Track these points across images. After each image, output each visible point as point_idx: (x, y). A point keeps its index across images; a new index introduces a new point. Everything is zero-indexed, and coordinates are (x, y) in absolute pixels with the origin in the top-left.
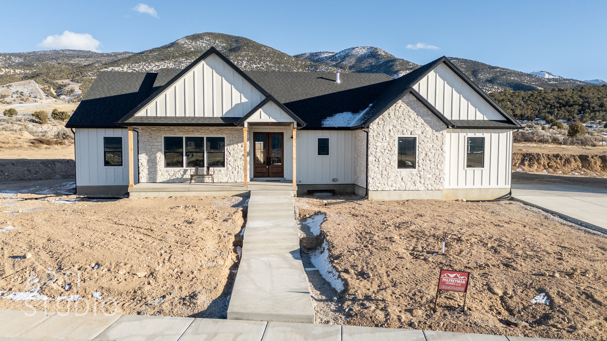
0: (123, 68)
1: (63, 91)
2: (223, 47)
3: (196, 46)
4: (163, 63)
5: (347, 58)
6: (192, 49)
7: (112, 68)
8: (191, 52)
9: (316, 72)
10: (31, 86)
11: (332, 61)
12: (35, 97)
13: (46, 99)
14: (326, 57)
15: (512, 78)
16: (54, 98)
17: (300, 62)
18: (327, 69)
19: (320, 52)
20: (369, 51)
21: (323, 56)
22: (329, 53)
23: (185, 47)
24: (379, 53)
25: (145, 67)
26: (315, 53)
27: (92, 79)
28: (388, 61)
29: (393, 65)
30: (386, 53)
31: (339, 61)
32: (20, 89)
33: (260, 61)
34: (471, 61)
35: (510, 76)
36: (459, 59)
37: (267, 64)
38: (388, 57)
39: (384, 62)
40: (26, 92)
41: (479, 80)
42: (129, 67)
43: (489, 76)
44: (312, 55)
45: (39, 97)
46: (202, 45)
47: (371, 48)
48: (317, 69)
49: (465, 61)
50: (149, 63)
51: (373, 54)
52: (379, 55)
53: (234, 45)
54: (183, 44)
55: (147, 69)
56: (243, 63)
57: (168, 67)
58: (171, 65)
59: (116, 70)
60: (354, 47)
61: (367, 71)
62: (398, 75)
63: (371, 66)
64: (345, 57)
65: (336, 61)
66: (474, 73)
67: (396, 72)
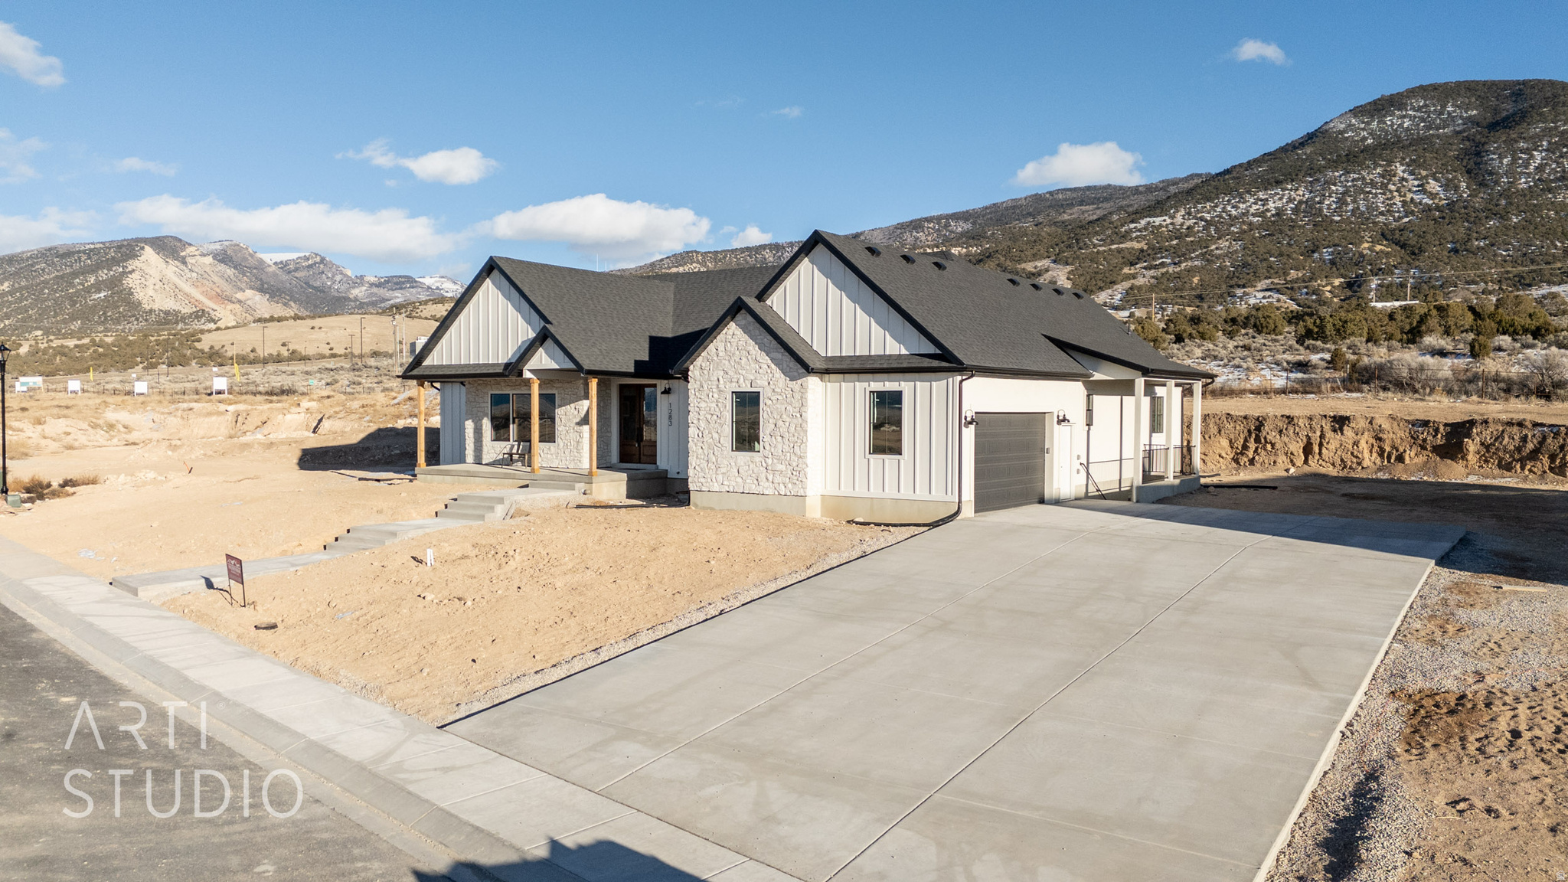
0: (1172, 217)
2: (1469, 119)
3: (1382, 130)
4: (1279, 191)
6: (1369, 141)
7: (1148, 219)
8: (1365, 150)
23: (1347, 138)
25: (1229, 208)
27: (1098, 252)
42: (1189, 214)
46: (1401, 125)
50: (1241, 196)
53: (1508, 108)
54: (1342, 132)
55: (1234, 212)
56: (1532, 157)
57: (1290, 200)
58: (1302, 193)
59: (1157, 223)
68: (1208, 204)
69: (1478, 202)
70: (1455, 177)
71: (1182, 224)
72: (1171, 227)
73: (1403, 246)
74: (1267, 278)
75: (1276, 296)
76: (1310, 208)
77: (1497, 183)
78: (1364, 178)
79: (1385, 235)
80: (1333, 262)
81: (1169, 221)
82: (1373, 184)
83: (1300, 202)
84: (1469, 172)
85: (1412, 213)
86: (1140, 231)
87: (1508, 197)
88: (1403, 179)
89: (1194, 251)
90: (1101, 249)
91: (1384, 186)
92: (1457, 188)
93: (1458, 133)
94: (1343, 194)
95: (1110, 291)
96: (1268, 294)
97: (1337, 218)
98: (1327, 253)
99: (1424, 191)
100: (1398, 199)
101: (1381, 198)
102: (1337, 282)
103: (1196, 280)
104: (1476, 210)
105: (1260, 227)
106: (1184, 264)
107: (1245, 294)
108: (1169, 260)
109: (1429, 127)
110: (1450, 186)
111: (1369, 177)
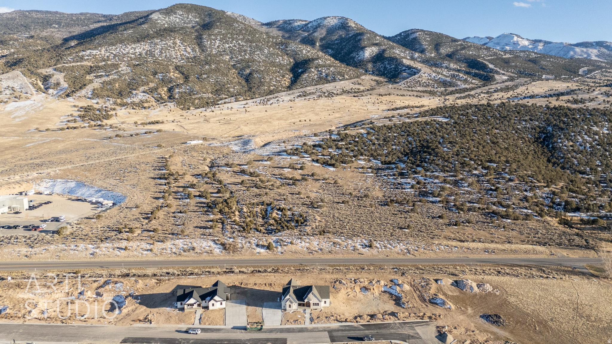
0: (100, 51)
1: (49, 84)
2: (196, 22)
3: (170, 21)
4: (139, 45)
5: (319, 29)
6: (166, 25)
7: (90, 51)
8: (165, 29)
9: (286, 50)
10: (20, 80)
11: (303, 31)
12: (27, 93)
13: (37, 94)
14: (298, 26)
15: (471, 53)
16: (44, 93)
17: (271, 39)
18: (297, 48)
19: (294, 20)
20: (341, 21)
21: (296, 24)
22: (302, 21)
23: (158, 23)
24: (349, 24)
25: (122, 50)
26: (289, 21)
27: (73, 66)
28: (357, 34)
29: (360, 40)
30: (356, 24)
31: (311, 31)
32: (10, 83)
33: (233, 40)
34: (436, 33)
35: (469, 50)
36: (424, 31)
37: (239, 44)
38: (358, 29)
39: (353, 35)
40: (16, 86)
41: (440, 54)
42: (107, 50)
43: (449, 50)
44: (285, 22)
45: (29, 92)
46: (176, 20)
47: (342, 18)
48: (287, 47)
49: (430, 33)
50: (125, 45)
51: (344, 25)
52: (349, 27)
53: (207, 20)
54: (157, 20)
55: (124, 52)
56: (216, 42)
57: (144, 49)
58: (147, 47)
59: (94, 53)
60: (326, 16)
61: (337, 44)
62: (364, 52)
63: (341, 39)
64: (316, 28)
65: (308, 32)
66: (437, 47)
67: (363, 48)
68: (114, 47)
69: (202, 57)
70: (195, 47)
71: (105, 55)
72: (100, 56)
73: (183, 74)
74: (142, 86)
75: (148, 95)
76: (150, 53)
77: (207, 51)
78: (167, 44)
79: (177, 68)
80: (162, 80)
81: (99, 53)
82: (170, 46)
83: (147, 51)
84: (199, 45)
85: (184, 59)
86: (87, 56)
87: (210, 56)
88: (180, 46)
89: (113, 70)
90: (74, 64)
91: (174, 48)
92: (196, 51)
93: (193, 27)
94: (161, 49)
95: (85, 90)
96: (145, 94)
97: (160, 59)
98: (160, 76)
99: (186, 51)
100: (179, 53)
101: (173, 52)
102: (165, 89)
103: (117, 85)
104: (202, 60)
105: (134, 59)
106: (111, 77)
107: (136, 94)
108: (104, 74)
109: (184, 23)
110: (193, 50)
111: (169, 44)
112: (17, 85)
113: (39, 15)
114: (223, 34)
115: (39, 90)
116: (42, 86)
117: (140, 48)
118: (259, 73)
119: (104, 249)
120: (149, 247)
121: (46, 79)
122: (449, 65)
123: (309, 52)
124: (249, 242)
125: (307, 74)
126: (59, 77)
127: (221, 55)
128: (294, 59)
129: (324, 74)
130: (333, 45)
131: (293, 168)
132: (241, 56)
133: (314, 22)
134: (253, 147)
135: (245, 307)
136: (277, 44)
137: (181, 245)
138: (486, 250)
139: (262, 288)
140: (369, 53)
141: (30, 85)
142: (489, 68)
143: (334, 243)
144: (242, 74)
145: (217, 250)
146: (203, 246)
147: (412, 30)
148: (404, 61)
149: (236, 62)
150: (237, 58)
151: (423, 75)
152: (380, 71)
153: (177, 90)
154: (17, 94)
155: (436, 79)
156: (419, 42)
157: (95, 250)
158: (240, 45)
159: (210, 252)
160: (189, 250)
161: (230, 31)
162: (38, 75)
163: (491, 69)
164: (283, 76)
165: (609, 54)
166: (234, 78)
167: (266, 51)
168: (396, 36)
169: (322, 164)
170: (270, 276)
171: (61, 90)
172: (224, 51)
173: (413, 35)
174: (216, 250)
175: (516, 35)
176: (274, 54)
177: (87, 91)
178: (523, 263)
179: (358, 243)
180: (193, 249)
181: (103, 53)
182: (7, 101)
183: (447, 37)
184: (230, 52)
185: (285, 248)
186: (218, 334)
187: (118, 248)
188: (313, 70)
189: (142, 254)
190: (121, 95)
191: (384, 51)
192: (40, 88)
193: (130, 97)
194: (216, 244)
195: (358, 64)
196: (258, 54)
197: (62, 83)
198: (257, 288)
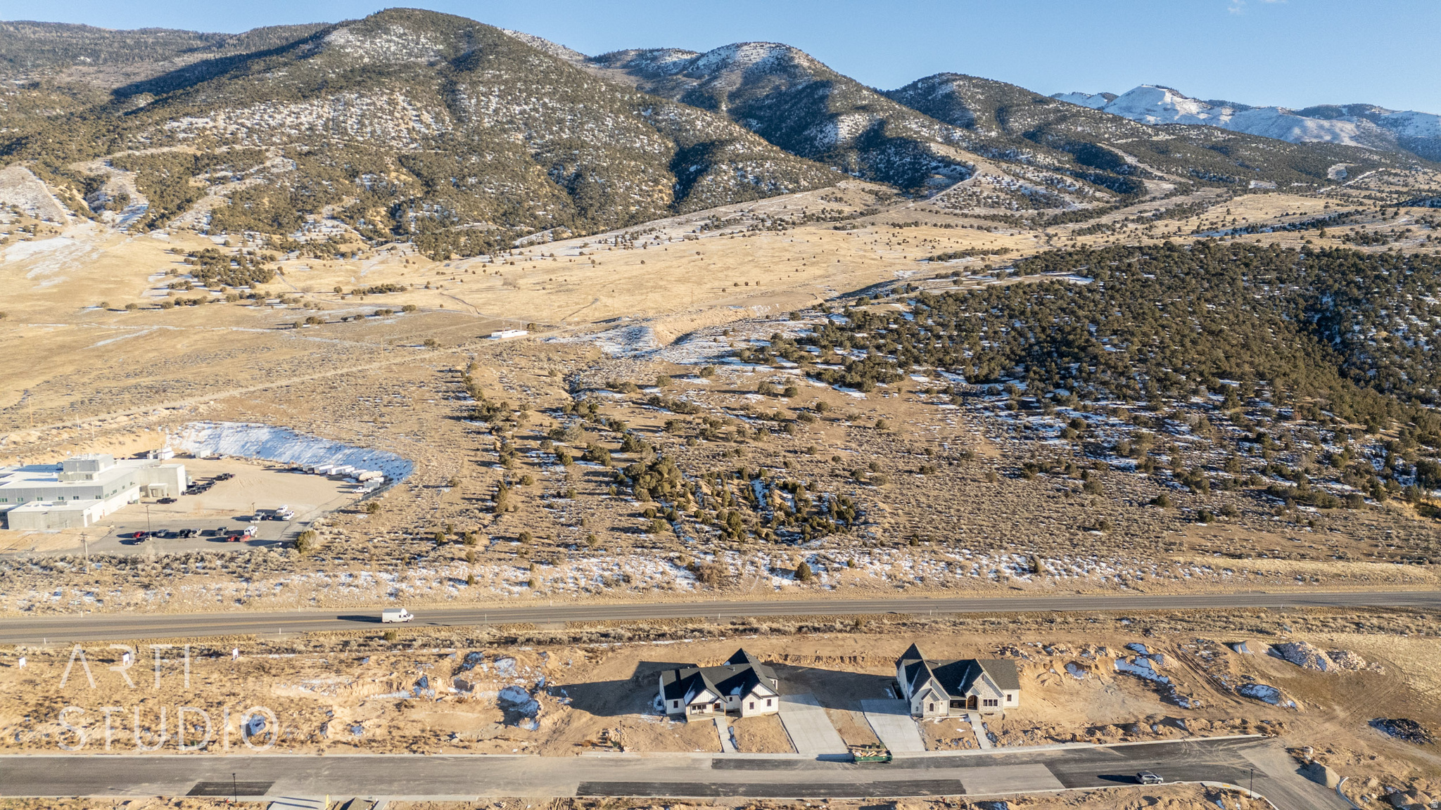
0: (215, 121)
1: (102, 199)
2: (438, 52)
3: (374, 50)
4: (307, 106)
5: (723, 71)
6: (366, 60)
7: (190, 119)
8: (364, 69)
9: (656, 121)
10: (30, 188)
11: (688, 76)
12: (50, 220)
13: (75, 222)
14: (674, 63)
15: (1079, 129)
16: (92, 219)
17: (619, 95)
18: (682, 115)
19: (662, 50)
20: (775, 53)
21: (669, 60)
22: (683, 52)
23: (348, 54)
24: (796, 61)
25: (266, 117)
26: (651, 51)
27: (152, 156)
28: (816, 83)
29: (824, 97)
30: (812, 61)
31: (707, 77)
32: (8, 197)
33: (530, 96)
35: (1075, 124)
36: (971, 79)
37: (545, 105)
38: (817, 73)
39: (807, 87)
40: (23, 203)
41: (1011, 132)
42: (230, 118)
43: (1030, 122)
44: (642, 55)
45: (56, 218)
46: (388, 48)
47: (779, 46)
48: (657, 114)
49: (984, 84)
50: (274, 105)
51: (782, 63)
52: (796, 67)
53: (464, 48)
54: (343, 47)
55: (272, 123)
56: (490, 100)
57: (319, 117)
58: (327, 111)
59: (200, 125)
60: (739, 41)
61: (770, 107)
62: (836, 126)
63: (779, 95)
64: (718, 68)
65: (699, 77)
66: (1001, 115)
67: (833, 117)
68: (246, 111)
69: (459, 135)
70: (440, 112)
71: (225, 129)
72: (215, 131)
73: (418, 175)
74: (327, 203)
75: (344, 226)
76: (336, 126)
77: (470, 120)
78: (374, 104)
79: (402, 161)
80: (371, 188)
81: (211, 124)
82: (382, 109)
83: (328, 119)
84: (449, 106)
85: (416, 140)
86: (184, 131)
87: (479, 134)
88: (404, 108)
89: (252, 166)
90: (153, 151)
91: (391, 113)
92: (443, 121)
93: (432, 64)
94: (363, 116)
95: (192, 212)
96: (336, 223)
97: (360, 139)
98: (366, 180)
99: (421, 121)
100: (403, 127)
101: (390, 124)
102: (383, 210)
103: (266, 200)
104: (459, 143)
105: (298, 140)
106: (247, 181)
107: (316, 222)
108: (230, 174)
109: (410, 55)
110: (438, 118)
111: (379, 104)
112: (23, 201)
113: (41, 34)
114: (506, 82)
115: (78, 212)
116: (85, 204)
117: (311, 114)
118: (599, 174)
119: (418, 583)
120: (521, 576)
121: (91, 186)
122: (1035, 156)
123: (709, 124)
124: (752, 563)
125: (710, 177)
126: (122, 181)
127: (505, 131)
128: (676, 141)
129: (750, 177)
130: (760, 108)
131: (769, 393)
132: (551, 133)
133: (711, 56)
134: (653, 345)
135: (821, 711)
136: (633, 106)
137: (596, 572)
138: (1298, 576)
139: (836, 667)
140: (847, 127)
141: (57, 202)
142: (1126, 163)
143: (949, 564)
144: (559, 176)
145: (682, 582)
146: (649, 571)
147: (940, 75)
148: (934, 147)
149: (542, 146)
150: (543, 137)
151: (983, 180)
152: (878, 169)
153: (411, 214)
154: (26, 222)
155: (1013, 188)
156: (960, 104)
157: (398, 585)
158: (548, 108)
159: (667, 587)
160: (617, 582)
161: (522, 75)
162: (72, 176)
163: (1130, 166)
164: (656, 182)
165: (1381, 134)
166: (542, 185)
167: (609, 122)
168: (905, 89)
169: (830, 383)
170: (843, 639)
171: (134, 212)
172: (511, 122)
173: (943, 87)
174: (678, 581)
175: (1171, 90)
176: (628, 130)
177: (198, 214)
178: (1396, 605)
179: (1003, 562)
180: (627, 579)
181: (221, 123)
182: (6, 239)
183: (1023, 92)
184: (526, 124)
185: (837, 575)
186: (793, 772)
187: (450, 579)
188: (724, 167)
189: (510, 592)
190: (280, 224)
191: (882, 123)
192: (82, 208)
193: (300, 229)
194: (678, 567)
195: (826, 154)
196: (592, 130)
197: (132, 196)
198: (824, 668)
